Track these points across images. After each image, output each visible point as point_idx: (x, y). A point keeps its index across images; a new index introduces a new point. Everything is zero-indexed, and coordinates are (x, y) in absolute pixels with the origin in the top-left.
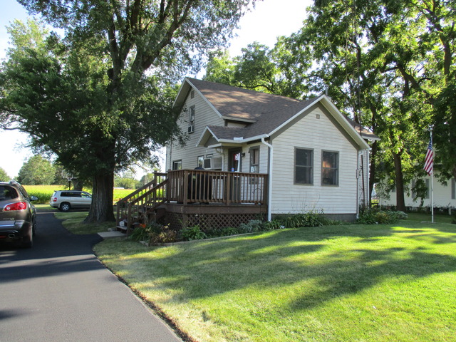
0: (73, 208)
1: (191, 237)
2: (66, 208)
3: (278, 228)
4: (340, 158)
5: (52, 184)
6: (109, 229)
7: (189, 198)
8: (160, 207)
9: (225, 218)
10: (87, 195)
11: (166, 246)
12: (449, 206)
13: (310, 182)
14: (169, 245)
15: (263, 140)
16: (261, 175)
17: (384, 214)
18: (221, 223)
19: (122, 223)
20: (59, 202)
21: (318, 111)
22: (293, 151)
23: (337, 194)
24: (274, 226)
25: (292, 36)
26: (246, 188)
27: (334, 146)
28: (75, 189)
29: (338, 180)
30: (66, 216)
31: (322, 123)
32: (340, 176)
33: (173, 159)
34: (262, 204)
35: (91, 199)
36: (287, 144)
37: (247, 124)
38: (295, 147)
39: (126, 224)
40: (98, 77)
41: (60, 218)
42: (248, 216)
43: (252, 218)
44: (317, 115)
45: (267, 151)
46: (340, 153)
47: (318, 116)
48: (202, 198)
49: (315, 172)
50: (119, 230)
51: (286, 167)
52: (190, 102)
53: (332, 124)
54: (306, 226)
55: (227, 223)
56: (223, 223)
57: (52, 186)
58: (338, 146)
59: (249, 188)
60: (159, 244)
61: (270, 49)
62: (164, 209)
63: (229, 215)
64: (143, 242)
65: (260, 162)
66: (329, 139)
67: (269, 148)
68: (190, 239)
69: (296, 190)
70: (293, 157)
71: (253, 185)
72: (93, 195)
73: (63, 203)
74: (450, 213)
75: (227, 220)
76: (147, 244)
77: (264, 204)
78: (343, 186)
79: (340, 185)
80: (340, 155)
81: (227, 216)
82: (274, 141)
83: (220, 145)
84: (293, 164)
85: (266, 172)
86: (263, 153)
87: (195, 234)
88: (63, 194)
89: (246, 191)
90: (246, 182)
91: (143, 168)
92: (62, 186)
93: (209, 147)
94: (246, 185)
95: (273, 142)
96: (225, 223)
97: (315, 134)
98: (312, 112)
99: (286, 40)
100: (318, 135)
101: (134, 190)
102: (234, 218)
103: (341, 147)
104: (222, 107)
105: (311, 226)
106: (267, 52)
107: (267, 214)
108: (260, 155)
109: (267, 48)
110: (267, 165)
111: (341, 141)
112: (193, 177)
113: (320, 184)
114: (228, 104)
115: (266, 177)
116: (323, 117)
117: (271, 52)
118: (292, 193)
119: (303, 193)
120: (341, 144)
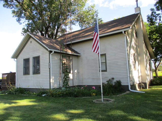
13: (28, 74)
21: (31, 39)
23: (40, 78)
27: (38, 54)
31: (33, 44)
38: (23, 59)
44: (31, 42)
51: (21, 68)
53: (37, 43)
66: (35, 51)
69: (24, 77)
79: (41, 73)
84: (23, 66)
97: (30, 51)
113: (32, 74)
118: (23, 79)
119: (26, 79)
120: (41, 51)
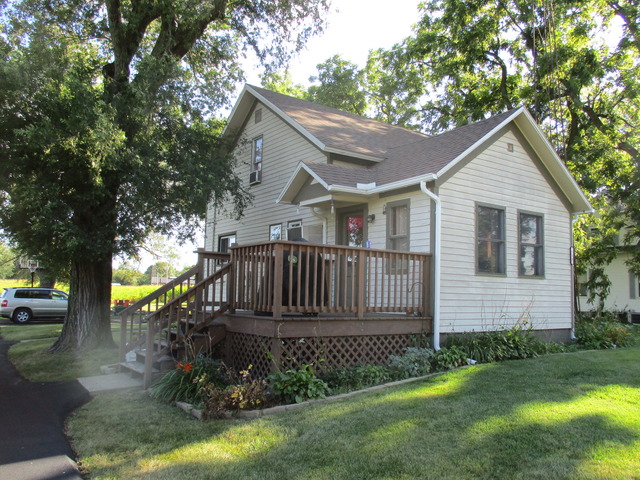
0: (35, 318)
1: (297, 392)
2: (23, 317)
3: (464, 363)
4: (545, 227)
5: (8, 278)
6: (103, 367)
7: (285, 302)
8: (217, 321)
9: (356, 345)
10: (60, 295)
11: (248, 420)
12: (627, 309)
13: (500, 270)
14: (254, 418)
15: (423, 185)
16: (414, 256)
17: (619, 328)
18: (347, 356)
19: (131, 356)
20: (11, 308)
21: (510, 137)
22: (472, 210)
23: (542, 293)
24: (457, 360)
25: (394, 48)
26: (379, 283)
27: (536, 204)
28: (42, 285)
29: (543, 267)
30: (22, 334)
31: (518, 160)
33: (219, 231)
34: (420, 314)
35: (66, 302)
36: (462, 195)
37: (369, 164)
38: (476, 203)
39: (140, 359)
40: (84, 74)
41: (9, 337)
42: (398, 338)
43: (404, 343)
44: (509, 145)
45: (428, 209)
46: (546, 217)
47: (510, 147)
48: (311, 303)
49: (508, 251)
50: (125, 370)
52: (252, 129)
53: (532, 164)
55: (359, 355)
56: (351, 356)
57: (6, 281)
58: (542, 205)
59: (386, 283)
60: (229, 413)
61: (359, 69)
62: (224, 325)
63: (362, 337)
64: (186, 406)
65: (412, 231)
66: (527, 191)
67: (433, 203)
68: (297, 398)
69: (478, 284)
70: (473, 222)
71: (393, 277)
72: (70, 296)
73: (19, 310)
74: (630, 320)
75: (359, 349)
76: (198, 413)
77: (425, 313)
78: (550, 277)
79: (546, 276)
80: (546, 221)
81: (359, 340)
82: (443, 188)
83: (329, 198)
84: (473, 235)
85: (427, 250)
86: (418, 213)
87: (305, 385)
88: (20, 294)
89: (379, 288)
90: (380, 271)
91: (152, 253)
92: (20, 281)
93: (302, 203)
94: (380, 277)
95: (441, 191)
96: (355, 355)
97: (506, 180)
98: (502, 139)
99: (385, 55)
100: (511, 182)
101: (158, 287)
102: (371, 344)
103: (546, 206)
104: (322, 132)
105: (520, 357)
106: (355, 72)
107: (432, 333)
108: (412, 218)
109: (355, 67)
110: (428, 236)
111: (547, 195)
112: (292, 260)
113: (516, 275)
114: (328, 128)
115: (428, 260)
116: (519, 149)
117: (361, 73)
118: (473, 291)
119: (490, 292)
120: (546, 200)
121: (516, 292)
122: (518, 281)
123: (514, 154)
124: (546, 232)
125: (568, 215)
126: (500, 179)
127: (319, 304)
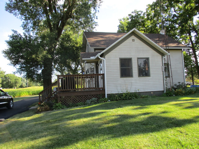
4: (150, 61)
9: (80, 98)
15: (99, 56)
21: (133, 37)
22: (119, 60)
23: (150, 81)
24: (104, 101)
27: (145, 55)
29: (150, 73)
31: (137, 43)
32: (150, 71)
36: (114, 57)
38: (120, 58)
42: (94, 96)
43: (94, 97)
44: (133, 39)
46: (150, 58)
51: (115, 69)
54: (123, 100)
56: (79, 100)
58: (148, 55)
66: (141, 52)
67: (104, 60)
69: (122, 80)
70: (119, 64)
75: (82, 99)
77: (104, 89)
78: (153, 76)
79: (151, 76)
80: (150, 60)
81: (82, 97)
82: (106, 56)
84: (119, 67)
97: (132, 50)
98: (130, 38)
100: (134, 50)
103: (150, 55)
105: (126, 99)
107: (105, 94)
109: (142, 12)
111: (150, 52)
113: (137, 76)
114: (98, 41)
116: (137, 40)
118: (120, 82)
120: (150, 53)
121: (138, 81)
122: (138, 78)
123: (135, 42)
124: (150, 63)
125: (161, 56)
126: (129, 50)
127: (69, 88)
